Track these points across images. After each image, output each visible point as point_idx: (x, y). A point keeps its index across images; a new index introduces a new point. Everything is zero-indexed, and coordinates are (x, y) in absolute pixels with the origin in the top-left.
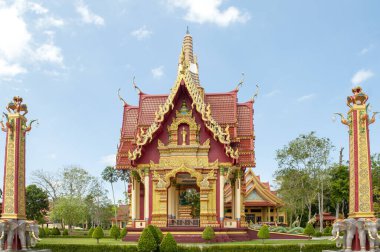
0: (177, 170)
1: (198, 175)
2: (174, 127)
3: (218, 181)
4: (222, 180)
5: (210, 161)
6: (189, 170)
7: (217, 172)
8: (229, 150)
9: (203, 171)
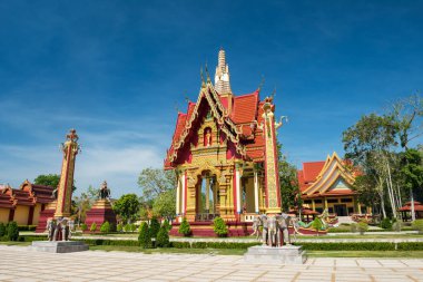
0: (202, 169)
1: (217, 171)
2: (201, 132)
3: (234, 176)
4: (238, 175)
5: (228, 158)
6: (211, 168)
7: (234, 168)
8: (238, 148)
9: (222, 168)
